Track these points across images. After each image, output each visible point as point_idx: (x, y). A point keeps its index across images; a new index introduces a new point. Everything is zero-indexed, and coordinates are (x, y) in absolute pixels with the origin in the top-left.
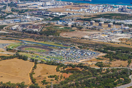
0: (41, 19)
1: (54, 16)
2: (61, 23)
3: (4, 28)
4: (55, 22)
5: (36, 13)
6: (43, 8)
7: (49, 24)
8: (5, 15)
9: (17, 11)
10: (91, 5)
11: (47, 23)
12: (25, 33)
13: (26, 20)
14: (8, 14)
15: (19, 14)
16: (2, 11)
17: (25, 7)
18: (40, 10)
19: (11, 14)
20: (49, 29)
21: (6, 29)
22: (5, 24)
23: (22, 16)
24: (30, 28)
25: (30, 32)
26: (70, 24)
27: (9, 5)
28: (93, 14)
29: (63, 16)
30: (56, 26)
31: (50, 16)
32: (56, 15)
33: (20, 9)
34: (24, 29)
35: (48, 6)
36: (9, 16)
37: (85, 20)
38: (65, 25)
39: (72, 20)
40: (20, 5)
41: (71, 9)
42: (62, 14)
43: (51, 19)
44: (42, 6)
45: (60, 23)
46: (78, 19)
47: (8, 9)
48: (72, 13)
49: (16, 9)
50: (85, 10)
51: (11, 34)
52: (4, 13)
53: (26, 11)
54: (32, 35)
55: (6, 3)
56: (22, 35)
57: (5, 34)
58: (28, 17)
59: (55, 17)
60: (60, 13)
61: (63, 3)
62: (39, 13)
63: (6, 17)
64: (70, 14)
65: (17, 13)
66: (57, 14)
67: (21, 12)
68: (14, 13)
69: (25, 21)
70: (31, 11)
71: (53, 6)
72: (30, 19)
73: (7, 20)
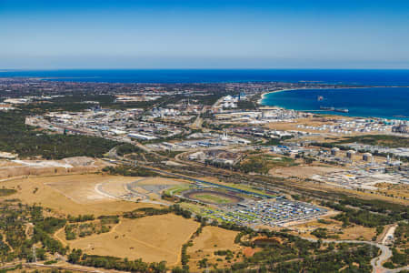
0: (246, 141)
1: (272, 136)
2: (279, 150)
3: (176, 157)
4: (269, 148)
5: (242, 131)
6: (257, 122)
7: (258, 151)
8: (189, 132)
9: (211, 126)
10: (344, 119)
11: (253, 150)
12: (208, 166)
13: (220, 143)
14: (193, 132)
15: (212, 132)
16: (186, 125)
17: (227, 119)
18: (251, 125)
19: (200, 131)
20: (253, 161)
21: (179, 157)
22: (181, 148)
23: (217, 135)
24: (221, 157)
25: (217, 165)
26: (294, 152)
27: (201, 116)
28: (342, 135)
29: (288, 137)
30: (268, 156)
31: (265, 137)
32: (275, 135)
33: (217, 123)
34: (211, 158)
35: (269, 118)
36: (194, 135)
37: (324, 145)
38: (285, 154)
39: (302, 145)
40: (220, 116)
41: (306, 125)
42: (286, 134)
43: (265, 141)
44: (257, 118)
45: (277, 149)
46: (312, 144)
47: (198, 123)
48: (304, 133)
49: (211, 122)
50: (331, 127)
51: (184, 168)
52: (188, 129)
53: (227, 126)
54: (220, 170)
55: (199, 113)
56: (202, 169)
57: (173, 167)
58: (225, 138)
59: (273, 139)
60: (283, 131)
61: (295, 115)
62: (248, 131)
63: (188, 137)
64: (302, 134)
65: (209, 130)
66: (278, 133)
67: (217, 129)
68: (204, 130)
69: (217, 145)
70: (235, 126)
71: (276, 118)
72: (229, 141)
73: (187, 143)
